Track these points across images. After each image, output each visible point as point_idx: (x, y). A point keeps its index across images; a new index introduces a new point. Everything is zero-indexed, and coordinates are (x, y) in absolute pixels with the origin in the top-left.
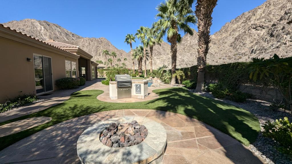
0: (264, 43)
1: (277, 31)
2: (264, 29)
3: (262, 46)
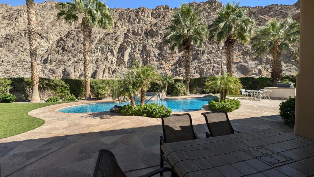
0: (58, 55)
1: (68, 46)
2: (43, 38)
3: (57, 58)
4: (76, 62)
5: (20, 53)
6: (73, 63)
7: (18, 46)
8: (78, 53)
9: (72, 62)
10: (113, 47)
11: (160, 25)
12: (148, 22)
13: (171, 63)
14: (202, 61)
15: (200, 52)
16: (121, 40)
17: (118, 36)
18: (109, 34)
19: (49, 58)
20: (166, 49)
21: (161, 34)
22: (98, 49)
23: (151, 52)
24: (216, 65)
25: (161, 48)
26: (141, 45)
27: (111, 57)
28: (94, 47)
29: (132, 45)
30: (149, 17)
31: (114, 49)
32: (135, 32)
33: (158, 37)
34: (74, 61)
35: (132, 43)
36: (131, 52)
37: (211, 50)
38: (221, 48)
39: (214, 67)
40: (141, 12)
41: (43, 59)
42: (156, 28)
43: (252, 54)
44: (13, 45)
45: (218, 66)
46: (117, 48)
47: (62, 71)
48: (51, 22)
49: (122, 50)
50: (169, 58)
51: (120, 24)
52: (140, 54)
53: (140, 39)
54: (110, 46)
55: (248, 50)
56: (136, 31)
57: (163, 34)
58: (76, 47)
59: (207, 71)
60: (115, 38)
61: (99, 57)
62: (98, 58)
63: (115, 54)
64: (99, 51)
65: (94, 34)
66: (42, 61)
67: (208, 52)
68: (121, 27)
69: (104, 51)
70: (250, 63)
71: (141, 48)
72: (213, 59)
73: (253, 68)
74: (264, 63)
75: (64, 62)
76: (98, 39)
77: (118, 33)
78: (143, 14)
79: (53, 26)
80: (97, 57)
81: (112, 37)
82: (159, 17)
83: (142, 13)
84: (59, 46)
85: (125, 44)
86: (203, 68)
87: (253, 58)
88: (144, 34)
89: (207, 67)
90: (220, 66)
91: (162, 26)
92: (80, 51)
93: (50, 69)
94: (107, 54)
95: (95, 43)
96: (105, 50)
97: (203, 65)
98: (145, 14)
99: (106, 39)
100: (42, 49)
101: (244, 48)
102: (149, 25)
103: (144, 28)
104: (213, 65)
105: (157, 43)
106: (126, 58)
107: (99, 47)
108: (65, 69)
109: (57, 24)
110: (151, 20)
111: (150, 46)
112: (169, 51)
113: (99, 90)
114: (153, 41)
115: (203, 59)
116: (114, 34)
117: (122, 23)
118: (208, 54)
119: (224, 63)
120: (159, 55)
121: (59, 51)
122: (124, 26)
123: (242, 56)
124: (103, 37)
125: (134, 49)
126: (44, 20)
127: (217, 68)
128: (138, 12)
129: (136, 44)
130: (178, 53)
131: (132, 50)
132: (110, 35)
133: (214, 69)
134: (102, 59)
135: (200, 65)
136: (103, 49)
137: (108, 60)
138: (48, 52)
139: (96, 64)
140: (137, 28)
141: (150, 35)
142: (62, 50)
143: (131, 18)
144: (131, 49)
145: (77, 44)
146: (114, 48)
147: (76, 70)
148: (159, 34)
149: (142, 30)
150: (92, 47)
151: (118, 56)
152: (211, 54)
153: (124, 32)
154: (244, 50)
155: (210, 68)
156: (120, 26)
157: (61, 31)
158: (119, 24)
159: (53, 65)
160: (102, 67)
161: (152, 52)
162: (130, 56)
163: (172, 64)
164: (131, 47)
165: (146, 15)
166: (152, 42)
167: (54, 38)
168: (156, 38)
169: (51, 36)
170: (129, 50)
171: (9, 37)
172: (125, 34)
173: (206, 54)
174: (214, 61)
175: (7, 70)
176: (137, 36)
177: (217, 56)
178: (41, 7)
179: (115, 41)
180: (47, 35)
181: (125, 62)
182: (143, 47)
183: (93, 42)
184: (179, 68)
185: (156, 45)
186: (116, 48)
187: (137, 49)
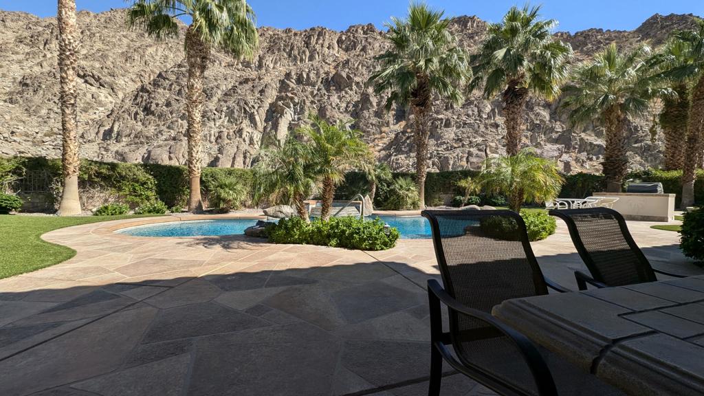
0: (135, 122)
1: (157, 105)
2: (104, 87)
3: (132, 128)
4: (174, 139)
5: (52, 115)
6: (166, 140)
7: (49, 100)
8: (179, 120)
9: (164, 137)
10: (254, 108)
11: (356, 65)
12: (331, 59)
13: (378, 145)
14: (444, 143)
15: (442, 123)
16: (272, 95)
17: (266, 86)
18: (246, 81)
19: (116, 129)
20: (367, 115)
21: (357, 84)
22: (222, 111)
23: (335, 122)
24: (474, 150)
25: (357, 113)
26: (315, 106)
27: (250, 130)
28: (214, 108)
29: (294, 105)
30: (333, 48)
31: (256, 113)
32: (303, 77)
33: (351, 90)
34: (170, 136)
35: (297, 101)
36: (293, 120)
37: (465, 119)
38: (485, 116)
39: (470, 154)
40: (316, 37)
41: (102, 130)
42: (347, 70)
43: (550, 129)
44: (37, 99)
45: (480, 153)
46: (263, 112)
47: (143, 157)
48: (123, 53)
49: (273, 115)
50: (374, 134)
51: (272, 61)
52: (313, 125)
53: (312, 93)
54: (248, 106)
55: (541, 121)
56: (305, 76)
57: (361, 84)
58: (175, 106)
59: (455, 162)
60: (260, 89)
61: (225, 130)
62: (221, 132)
63: (259, 124)
64: (223, 116)
65: (215, 79)
66: (101, 135)
67: (457, 122)
68: (274, 68)
69: (236, 116)
70: (546, 148)
71: (315, 112)
72: (469, 137)
73: (552, 157)
74: (575, 148)
75: (147, 137)
76: (223, 91)
77: (267, 79)
78: (321, 41)
79: (126, 60)
80: (220, 128)
81: (253, 86)
82: (354, 47)
83: (318, 39)
84: (137, 104)
85: (280, 103)
86: (447, 157)
87: (551, 137)
88: (322, 82)
89: (455, 155)
90: (484, 154)
91: (360, 67)
92: (184, 114)
93: (117, 152)
94: (242, 123)
95: (215, 99)
96: (236, 114)
97: (447, 149)
98: (324, 40)
99: (239, 91)
100: (101, 109)
101: (533, 117)
102: (333, 64)
103: (322, 71)
104: (469, 152)
105: (348, 103)
106: (283, 132)
107: (225, 108)
108: (149, 152)
109: (136, 57)
110: (337, 55)
111: (334, 108)
112: (374, 120)
113: (222, 191)
114: (340, 98)
115: (447, 136)
116: (257, 80)
117: (276, 59)
118: (458, 127)
119: (491, 147)
120: (353, 127)
121: (136, 114)
122: (278, 65)
123: (529, 134)
124: (234, 88)
125: (299, 114)
126: (108, 48)
127: (477, 156)
128: (309, 37)
129: (304, 103)
130: (394, 124)
131: (296, 116)
132: (249, 83)
133: (470, 158)
134: (231, 134)
135: (439, 149)
136: (233, 112)
137: (244, 136)
138: (114, 115)
139: (218, 143)
140: (307, 70)
141: (334, 86)
142: (143, 111)
143: (295, 48)
144: (293, 114)
145: (178, 100)
146: (257, 111)
147: (172, 155)
148: (353, 84)
149: (318, 74)
150: (210, 107)
151: (265, 128)
152: (463, 127)
153: (279, 78)
154: (532, 121)
155: (462, 157)
156: (271, 66)
157: (143, 73)
158: (269, 61)
159: (123, 144)
160: (231, 150)
161: (338, 121)
162: (290, 128)
163: (380, 148)
164: (292, 109)
165: (326, 44)
166: (338, 101)
167: (127, 85)
168: (346, 93)
169: (120, 81)
170: (288, 116)
171: (28, 81)
172: (282, 82)
173: (453, 126)
174: (471, 142)
175: (20, 152)
176: (306, 87)
177: (476, 132)
178: (102, 20)
179: (259, 95)
180: (113, 79)
181: (279, 141)
182: (319, 110)
183: (212, 96)
184: (395, 155)
185: (347, 106)
186: (260, 111)
187: (307, 113)
